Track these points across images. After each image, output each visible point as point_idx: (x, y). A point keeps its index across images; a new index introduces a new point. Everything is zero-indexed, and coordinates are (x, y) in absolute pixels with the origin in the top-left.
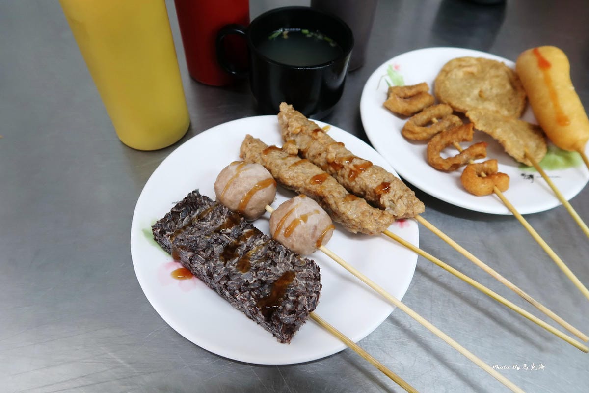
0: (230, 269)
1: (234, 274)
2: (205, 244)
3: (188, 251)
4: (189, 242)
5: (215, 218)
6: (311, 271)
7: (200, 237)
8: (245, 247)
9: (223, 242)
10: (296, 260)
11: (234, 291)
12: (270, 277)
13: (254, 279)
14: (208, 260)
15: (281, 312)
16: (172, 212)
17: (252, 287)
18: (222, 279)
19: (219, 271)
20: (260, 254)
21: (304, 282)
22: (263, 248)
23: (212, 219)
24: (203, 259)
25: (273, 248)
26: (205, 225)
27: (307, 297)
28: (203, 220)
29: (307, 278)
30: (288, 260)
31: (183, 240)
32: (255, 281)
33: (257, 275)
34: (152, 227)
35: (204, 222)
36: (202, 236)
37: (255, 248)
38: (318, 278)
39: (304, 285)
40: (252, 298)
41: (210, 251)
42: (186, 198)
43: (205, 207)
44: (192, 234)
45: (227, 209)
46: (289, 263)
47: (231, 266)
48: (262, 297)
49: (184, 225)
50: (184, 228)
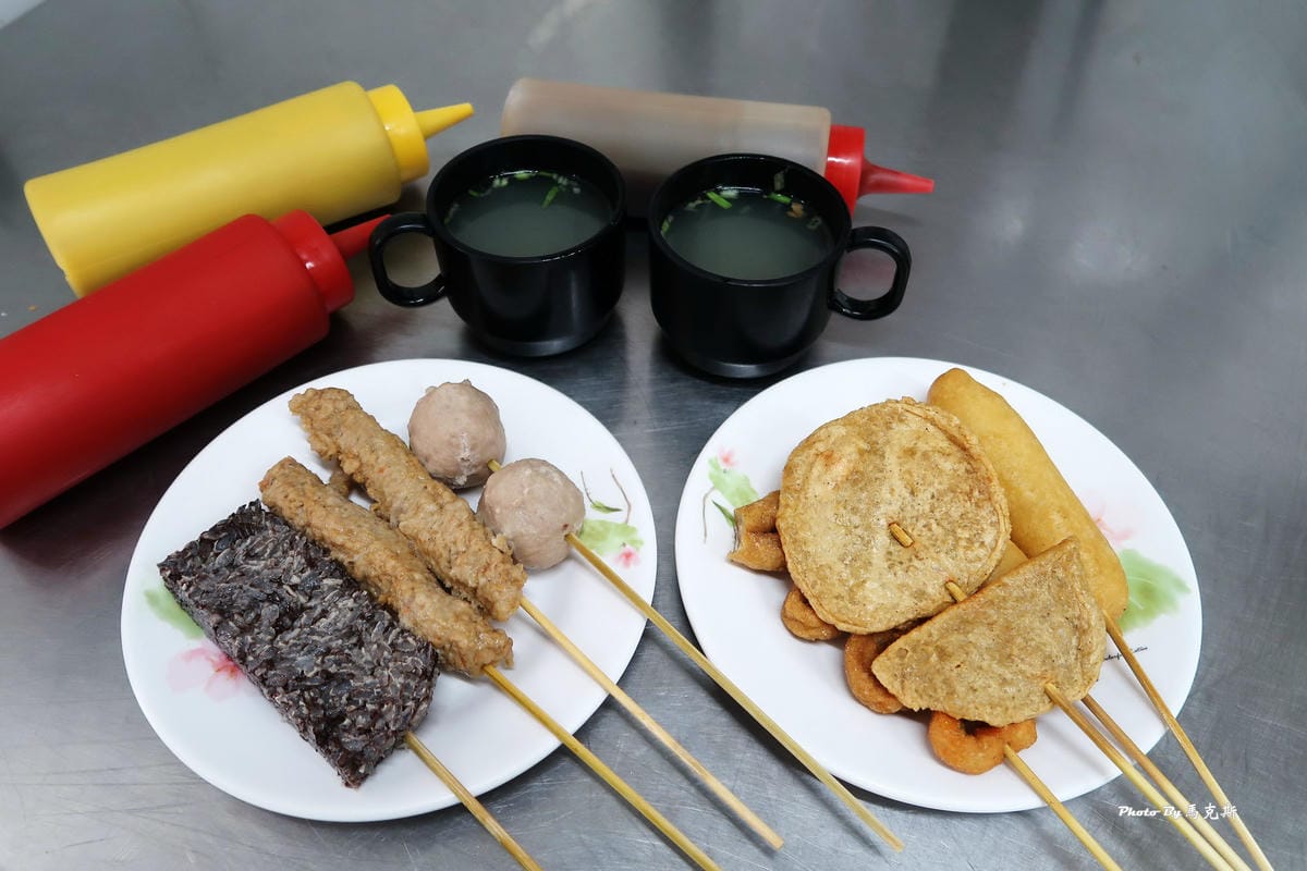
0: (278, 649)
1: (282, 659)
2: (246, 602)
3: (213, 613)
4: (218, 597)
5: (279, 553)
6: (418, 662)
7: (241, 587)
8: (319, 610)
9: (282, 599)
10: (400, 640)
11: (275, 688)
12: (345, 668)
13: (316, 669)
14: (244, 630)
15: (347, 730)
16: (202, 539)
17: (309, 684)
18: (261, 666)
19: (258, 652)
20: (340, 625)
21: (401, 680)
22: (349, 615)
23: (271, 556)
24: (236, 628)
25: (367, 615)
26: (255, 566)
27: (398, 707)
28: (257, 557)
29: (408, 675)
30: (386, 639)
31: (208, 592)
32: (317, 674)
33: (323, 662)
34: (159, 565)
35: (255, 562)
36: (246, 587)
37: (333, 615)
38: (429, 674)
39: (398, 686)
40: (301, 703)
41: (253, 615)
42: (233, 515)
43: (265, 533)
44: (227, 583)
45: (304, 538)
46: (386, 644)
47: (280, 644)
48: (320, 701)
49: (217, 566)
50: (216, 572)
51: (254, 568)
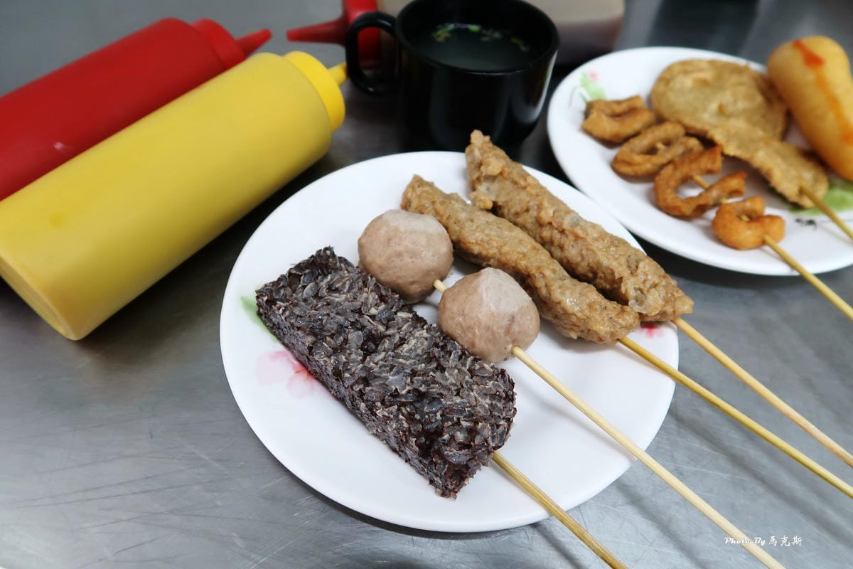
0: (371, 369)
1: (376, 377)
2: (335, 326)
3: (308, 334)
4: (310, 321)
5: (355, 290)
6: (499, 386)
7: (328, 315)
8: (397, 339)
9: (363, 327)
10: (477, 367)
11: (374, 402)
12: (434, 388)
13: (408, 388)
14: (336, 351)
15: (447, 444)
16: (290, 273)
17: (403, 400)
18: (357, 382)
19: (353, 369)
20: (419, 351)
21: (488, 401)
22: (426, 343)
23: (349, 291)
24: (329, 349)
25: (441, 344)
26: (338, 298)
27: (492, 425)
28: (337, 290)
29: (493, 396)
30: (464, 365)
31: (301, 317)
32: (409, 392)
33: (412, 382)
34: (257, 292)
35: (337, 295)
36: (332, 315)
37: (413, 342)
38: (510, 397)
39: (487, 406)
40: (401, 417)
41: (342, 338)
42: (312, 256)
43: (341, 273)
44: (317, 310)
45: (374, 279)
46: (465, 369)
47: (372, 364)
48: (417, 417)
49: (305, 296)
50: (305, 300)
51: (337, 300)
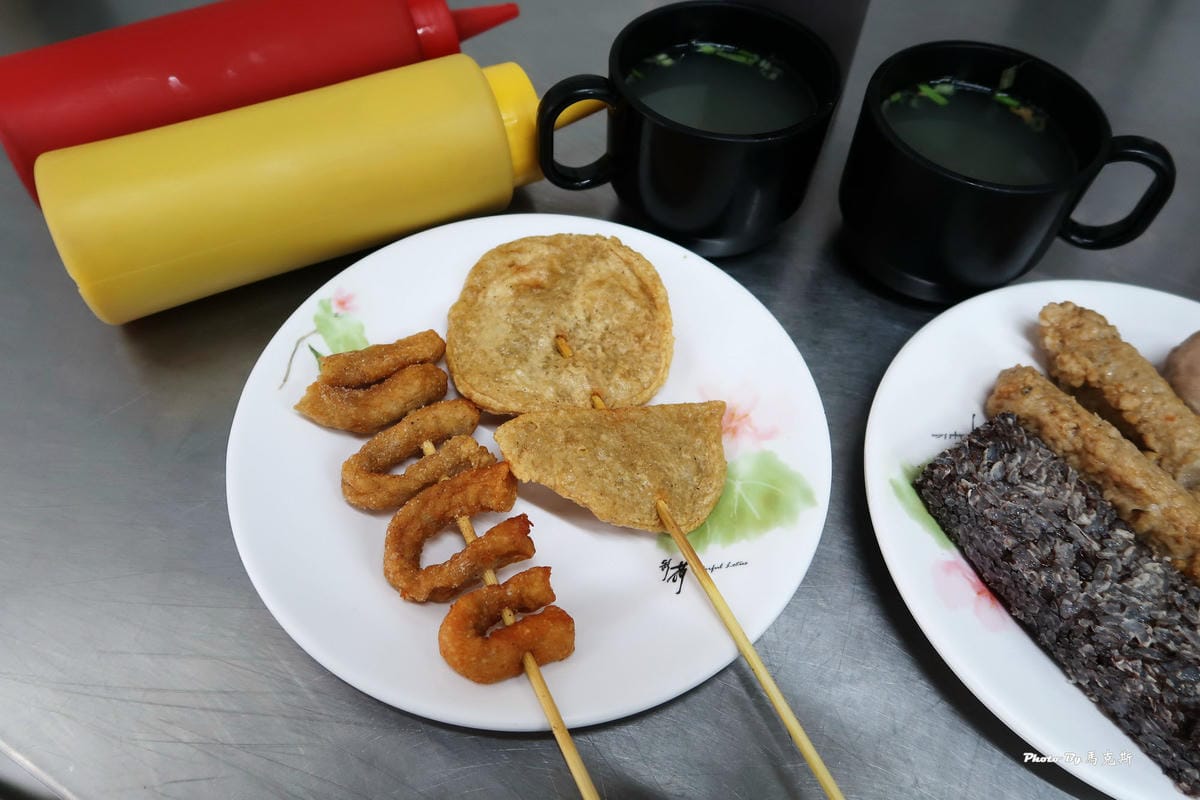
0: (1096, 601)
1: (1105, 614)
2: (1037, 530)
4: (1006, 516)
5: (1054, 483)
7: (1027, 512)
8: (1120, 566)
9: (1074, 538)
12: (1186, 649)
13: (1151, 640)
14: (1045, 564)
17: (1148, 656)
18: (1082, 615)
19: (1074, 597)
20: (1155, 592)
22: (1161, 582)
23: (1047, 483)
24: (1036, 560)
26: (1035, 490)
28: (1030, 478)
31: (995, 507)
32: (1152, 645)
33: (1155, 633)
35: (1033, 485)
36: (1032, 513)
37: (1146, 576)
40: (1150, 678)
41: (1048, 548)
43: (1032, 454)
44: (1011, 502)
47: (1096, 595)
48: (1170, 682)
49: (992, 478)
50: (993, 484)
51: (1034, 492)
